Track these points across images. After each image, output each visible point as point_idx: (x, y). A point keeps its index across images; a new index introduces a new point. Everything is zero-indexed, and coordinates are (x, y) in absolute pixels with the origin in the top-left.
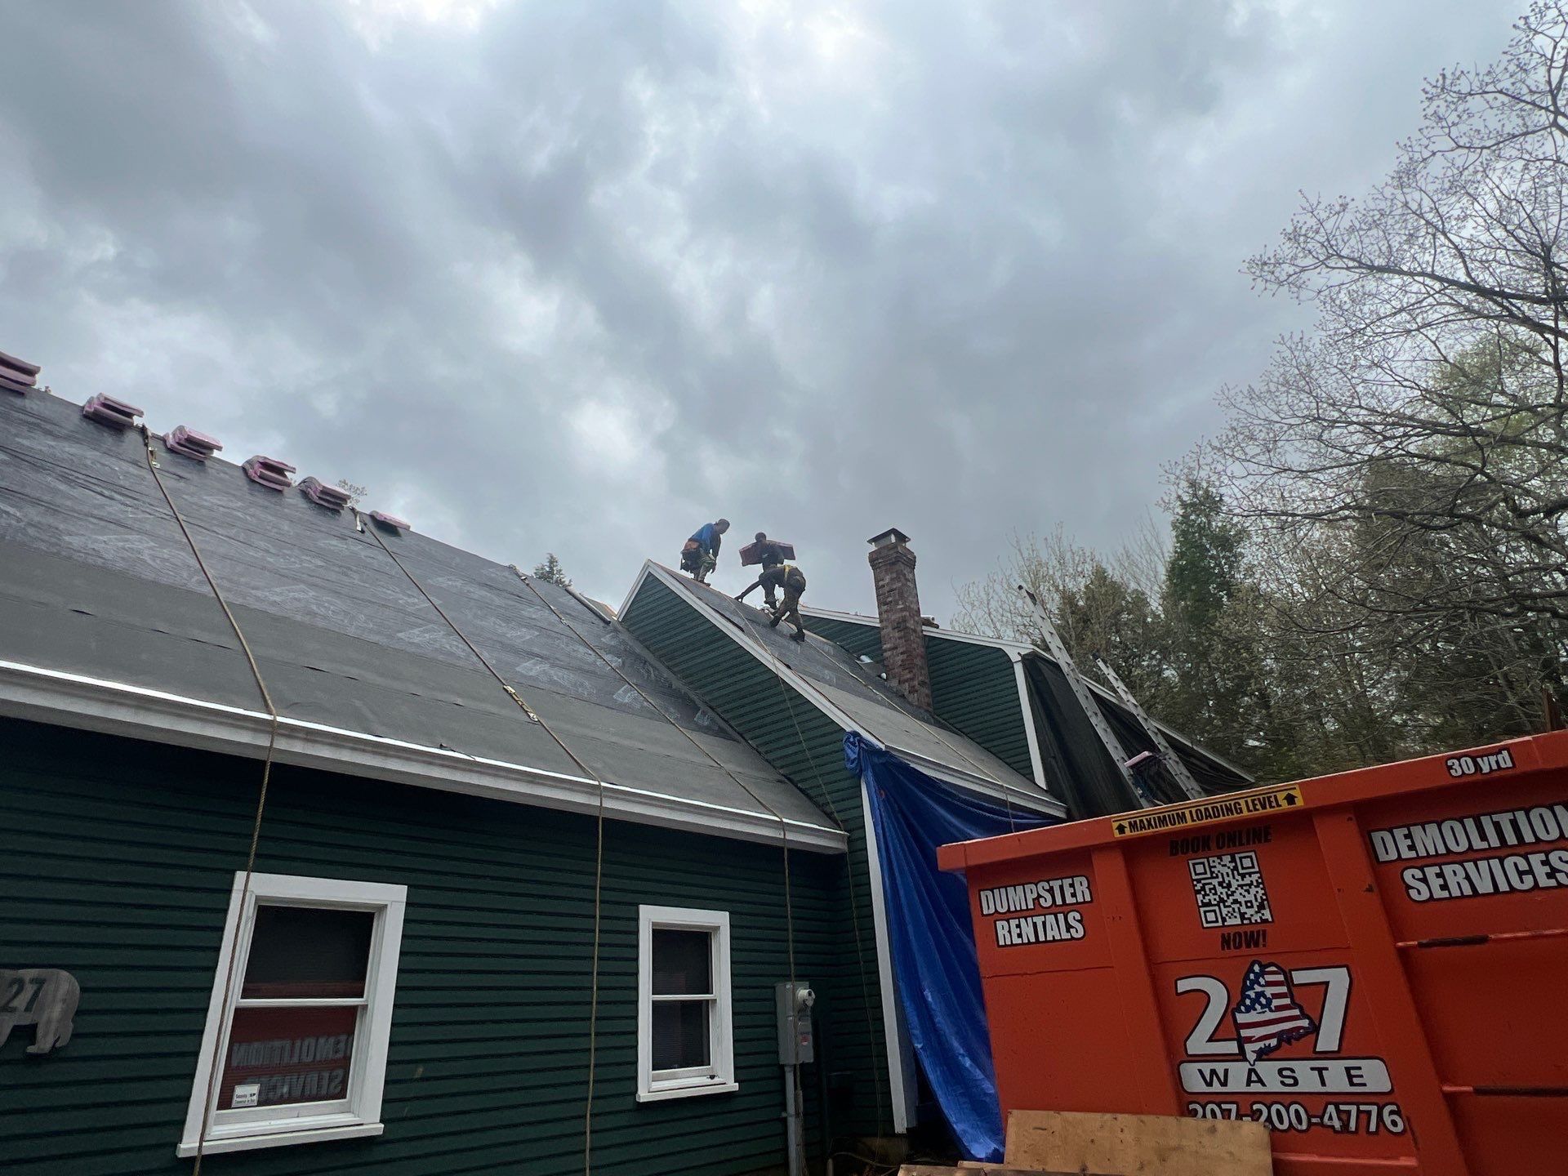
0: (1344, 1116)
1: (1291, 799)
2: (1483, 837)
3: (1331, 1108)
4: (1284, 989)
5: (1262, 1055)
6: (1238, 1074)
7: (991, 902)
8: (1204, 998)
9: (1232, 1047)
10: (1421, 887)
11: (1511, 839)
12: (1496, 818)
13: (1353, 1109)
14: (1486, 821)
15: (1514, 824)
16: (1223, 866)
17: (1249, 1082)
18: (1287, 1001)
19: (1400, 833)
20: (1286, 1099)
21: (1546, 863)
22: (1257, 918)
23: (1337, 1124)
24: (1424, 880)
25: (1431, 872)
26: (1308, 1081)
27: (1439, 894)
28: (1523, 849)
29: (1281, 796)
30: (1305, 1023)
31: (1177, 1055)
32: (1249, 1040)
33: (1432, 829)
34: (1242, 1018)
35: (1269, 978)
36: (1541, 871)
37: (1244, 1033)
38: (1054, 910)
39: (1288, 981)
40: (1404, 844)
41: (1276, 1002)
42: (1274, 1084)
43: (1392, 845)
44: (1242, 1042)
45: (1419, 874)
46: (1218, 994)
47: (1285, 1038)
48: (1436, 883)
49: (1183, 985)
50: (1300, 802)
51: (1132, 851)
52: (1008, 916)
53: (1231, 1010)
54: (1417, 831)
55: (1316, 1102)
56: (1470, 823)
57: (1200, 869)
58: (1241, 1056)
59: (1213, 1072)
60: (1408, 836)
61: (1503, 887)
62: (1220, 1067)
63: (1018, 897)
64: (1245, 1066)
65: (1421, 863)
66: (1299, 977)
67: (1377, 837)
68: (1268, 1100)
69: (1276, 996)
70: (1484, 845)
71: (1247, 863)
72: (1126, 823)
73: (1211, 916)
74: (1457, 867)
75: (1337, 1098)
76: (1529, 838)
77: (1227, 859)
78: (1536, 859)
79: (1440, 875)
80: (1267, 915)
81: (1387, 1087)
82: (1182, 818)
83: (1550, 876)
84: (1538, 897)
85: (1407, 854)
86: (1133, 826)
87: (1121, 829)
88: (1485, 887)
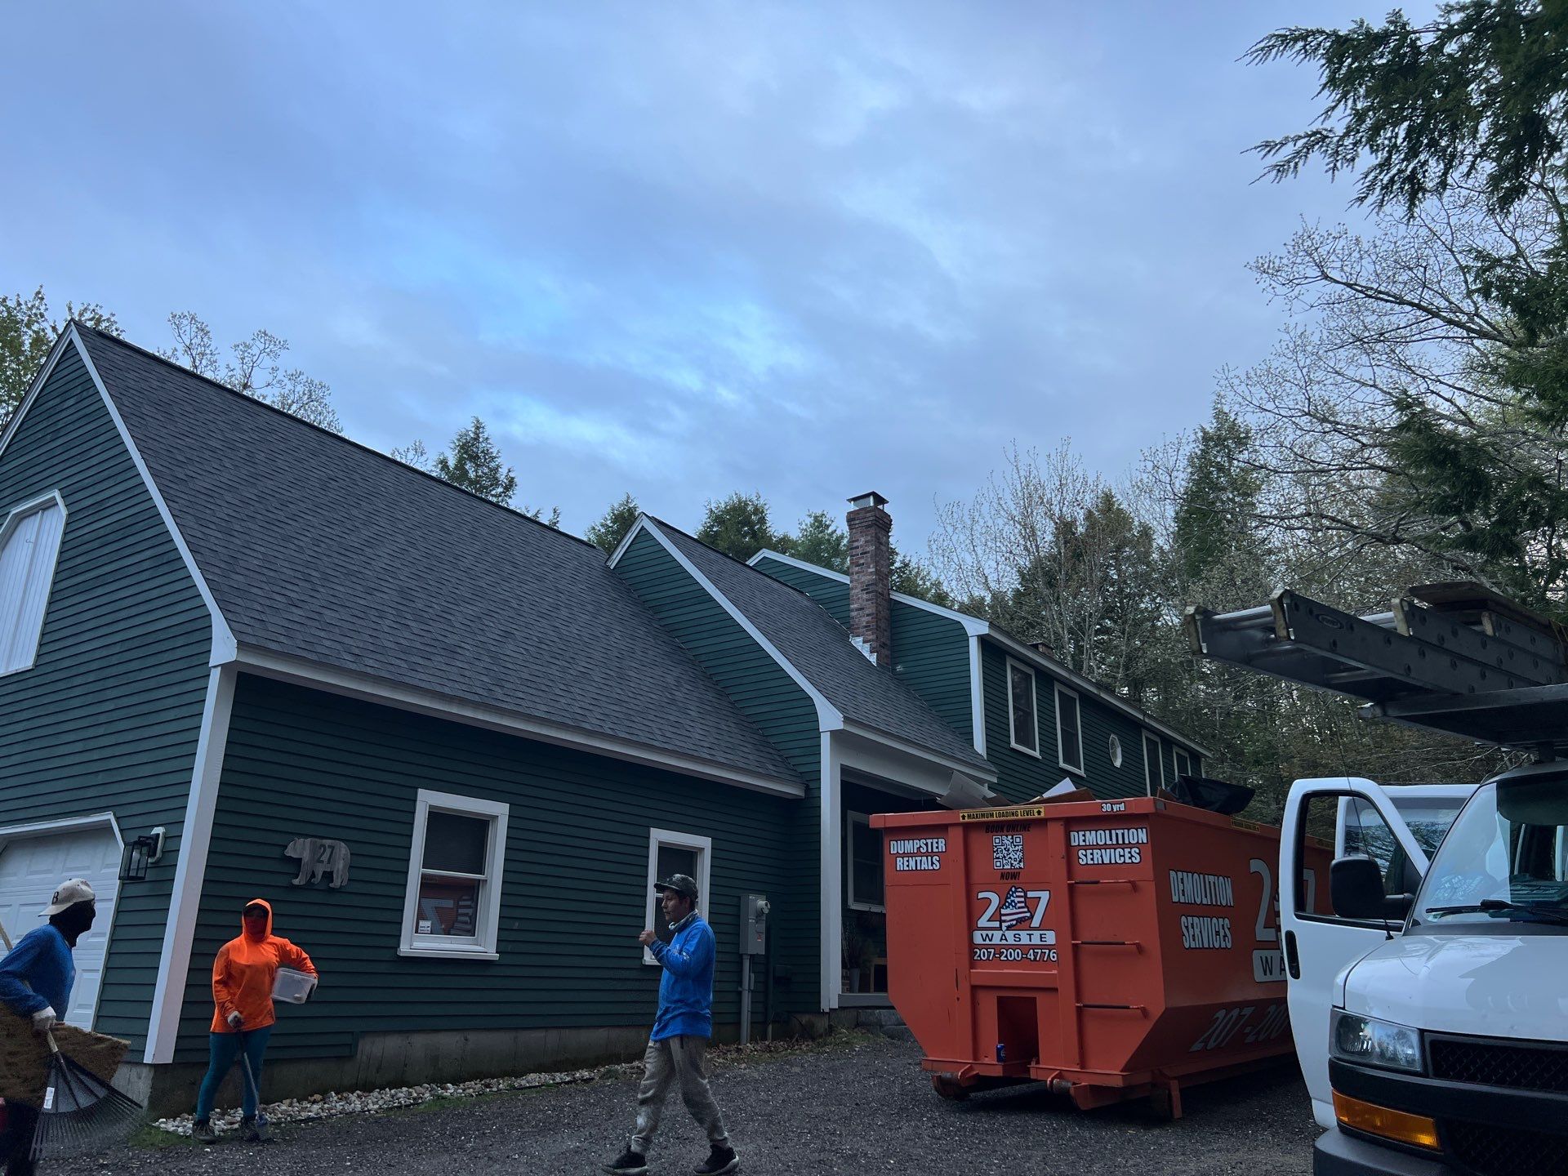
0: (1035, 954)
1: (1039, 813)
2: (1111, 839)
4: (1023, 899)
5: (1009, 928)
6: (997, 934)
7: (896, 847)
9: (997, 924)
10: (1084, 858)
11: (1120, 842)
14: (1113, 832)
15: (1123, 834)
16: (1007, 840)
17: (1001, 939)
18: (1023, 905)
19: (1081, 833)
20: (1013, 947)
21: (1130, 853)
22: (1017, 866)
24: (1086, 856)
25: (1089, 852)
26: (1025, 940)
27: (1090, 862)
28: (1124, 846)
29: (1036, 810)
30: (1028, 914)
31: (972, 927)
33: (1093, 833)
34: (1003, 911)
36: (1127, 855)
38: (927, 854)
39: (1025, 896)
40: (1082, 838)
41: (1019, 905)
42: (1011, 941)
43: (1077, 838)
44: (1001, 922)
45: (1084, 852)
46: (995, 899)
47: (1019, 921)
48: (1090, 857)
49: (981, 895)
50: (1042, 815)
51: (967, 827)
52: (904, 855)
53: (1000, 907)
54: (1088, 833)
55: (1025, 948)
56: (1107, 832)
57: (997, 841)
58: (1000, 928)
59: (987, 935)
60: (1084, 835)
61: (1113, 861)
62: (990, 933)
63: (910, 846)
65: (1086, 847)
66: (1030, 894)
67: (1072, 833)
68: (1007, 947)
71: (1018, 840)
72: (966, 815)
73: (998, 864)
75: (1034, 947)
76: (1127, 842)
77: (1010, 837)
78: (1127, 850)
79: (1092, 854)
80: (1022, 865)
81: (1054, 943)
82: (992, 815)
83: (1130, 858)
84: (1124, 866)
85: (1082, 843)
86: (969, 816)
87: (964, 817)
88: (1106, 861)
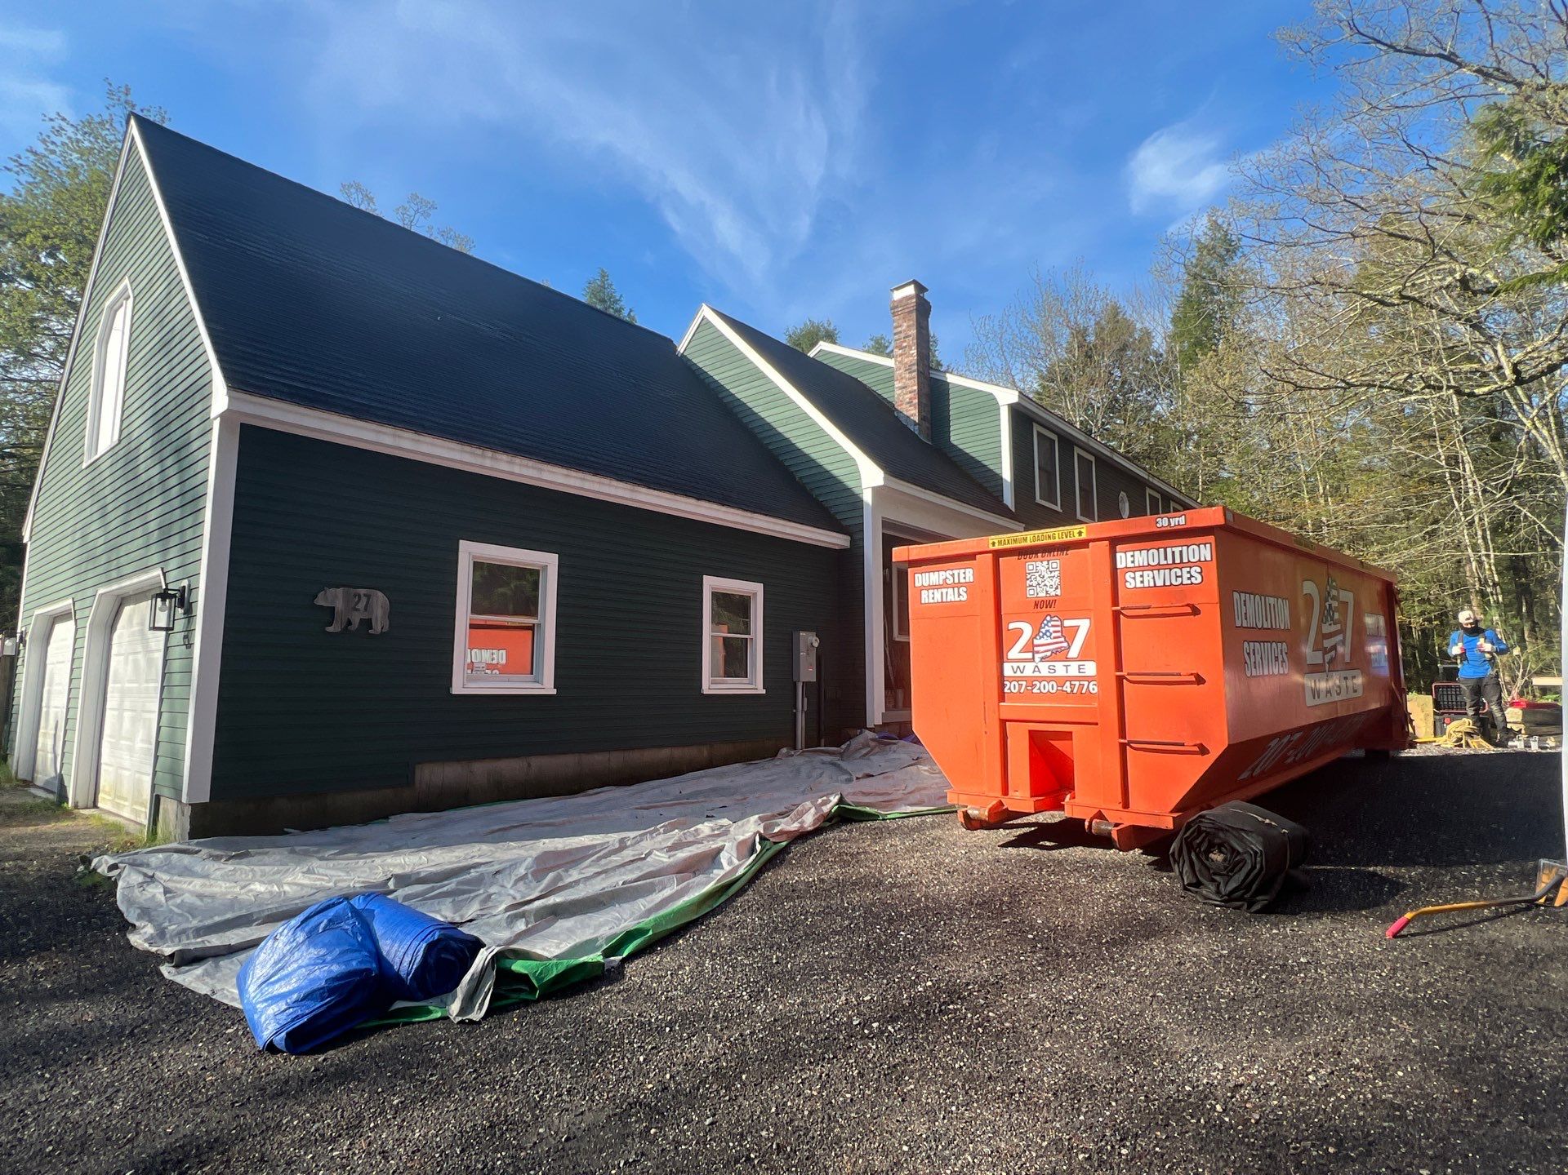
3: (1068, 684)
8: (1020, 632)
12: (1174, 549)
13: (1077, 683)
23: (1069, 690)
32: (1038, 652)
35: (1053, 623)
37: (1036, 649)
64: (1033, 664)
69: (1055, 632)
70: (1165, 562)
74: (1150, 573)
